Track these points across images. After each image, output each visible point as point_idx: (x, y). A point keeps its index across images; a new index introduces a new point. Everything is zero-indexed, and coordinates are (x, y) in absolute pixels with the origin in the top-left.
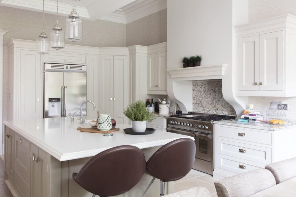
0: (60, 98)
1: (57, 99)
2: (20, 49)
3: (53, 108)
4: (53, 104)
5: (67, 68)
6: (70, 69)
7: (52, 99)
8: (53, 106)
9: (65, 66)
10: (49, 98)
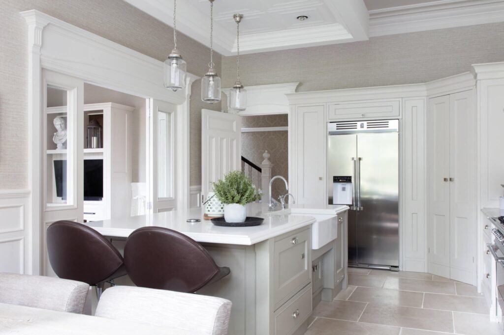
0: (351, 177)
1: (346, 178)
2: (297, 106)
3: (343, 192)
4: (344, 186)
5: (362, 126)
6: (368, 128)
7: (339, 178)
8: (344, 189)
9: (359, 124)
10: (334, 177)
